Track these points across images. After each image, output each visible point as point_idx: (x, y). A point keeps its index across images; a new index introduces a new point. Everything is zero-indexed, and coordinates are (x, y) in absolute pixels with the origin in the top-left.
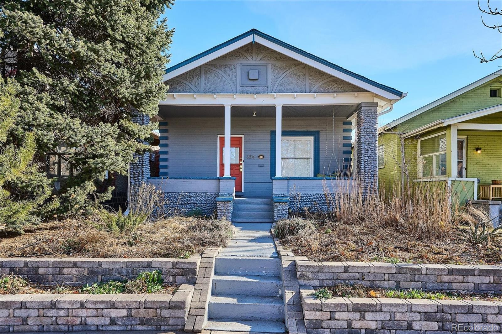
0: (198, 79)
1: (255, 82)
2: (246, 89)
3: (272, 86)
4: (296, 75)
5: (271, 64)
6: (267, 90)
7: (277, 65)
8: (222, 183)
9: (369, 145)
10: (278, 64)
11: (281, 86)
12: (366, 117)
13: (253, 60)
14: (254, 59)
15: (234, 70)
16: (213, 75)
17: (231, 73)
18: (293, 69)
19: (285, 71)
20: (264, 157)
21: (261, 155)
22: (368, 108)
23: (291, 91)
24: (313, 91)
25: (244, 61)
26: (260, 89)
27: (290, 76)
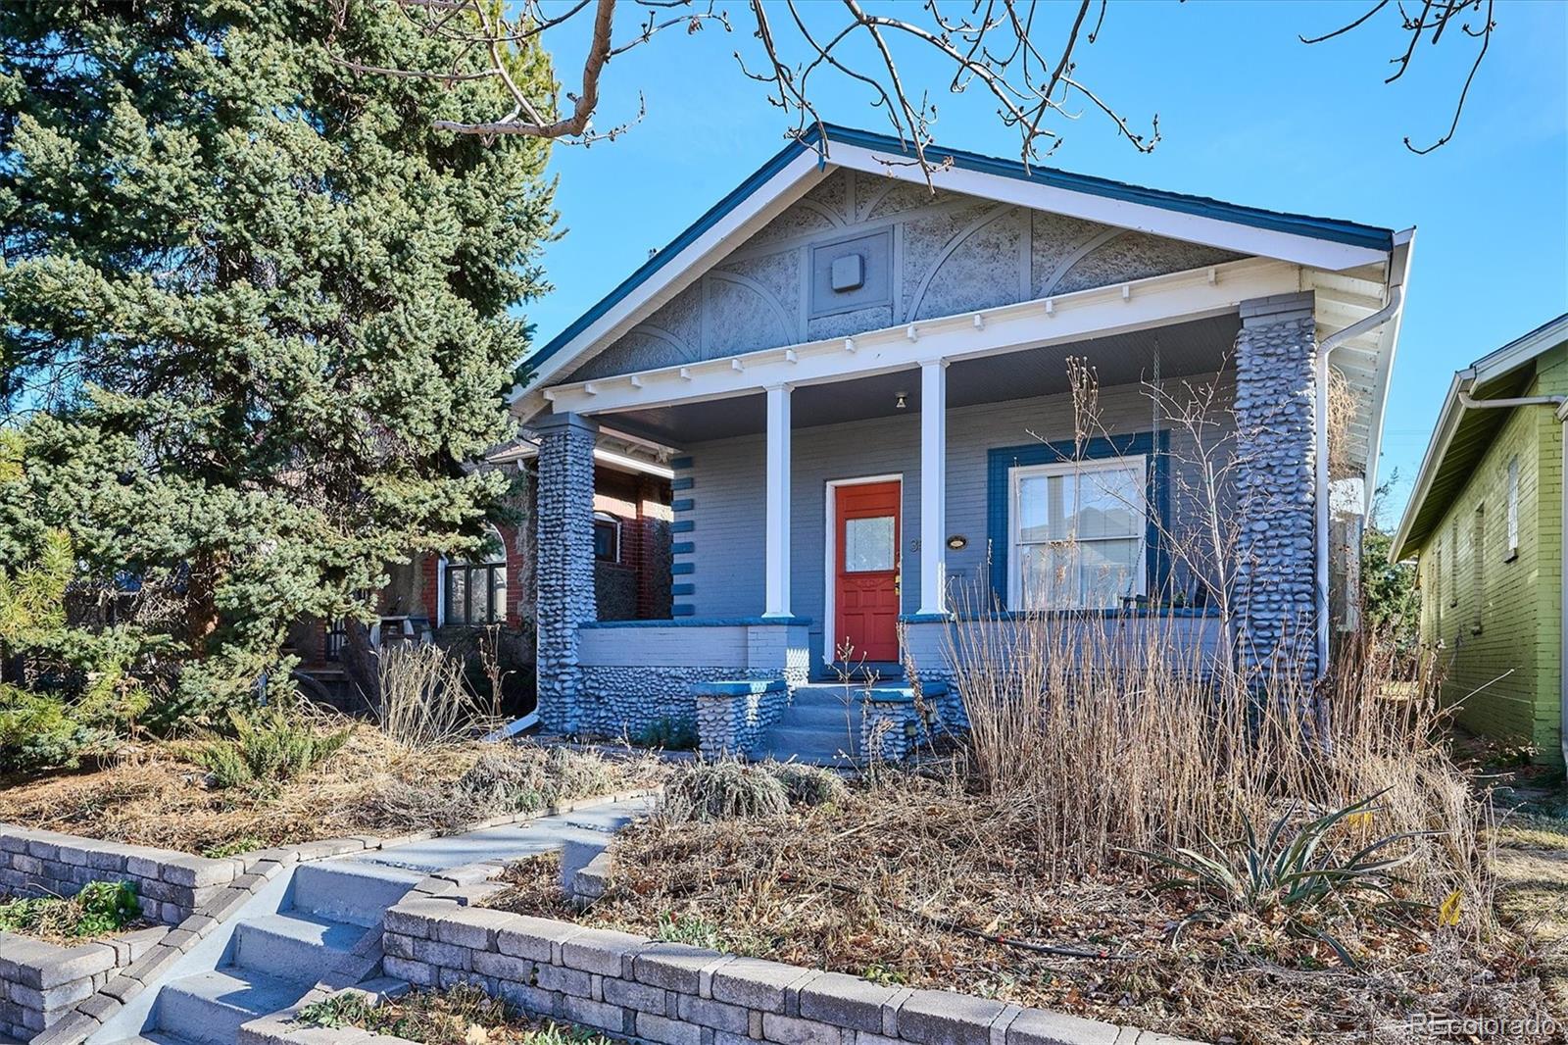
0: (696, 318)
1: (856, 296)
2: (825, 323)
3: (907, 298)
4: (986, 244)
5: (900, 220)
6: (890, 318)
7: (922, 224)
8: (754, 636)
10: (926, 217)
11: (935, 293)
12: (1259, 361)
13: (851, 224)
14: (850, 219)
15: (791, 270)
16: (735, 299)
17: (782, 281)
18: (975, 226)
19: (951, 236)
20: (964, 542)
21: (957, 538)
22: (1271, 320)
23: (970, 306)
24: (1047, 287)
25: (821, 234)
26: (868, 315)
27: (967, 254)
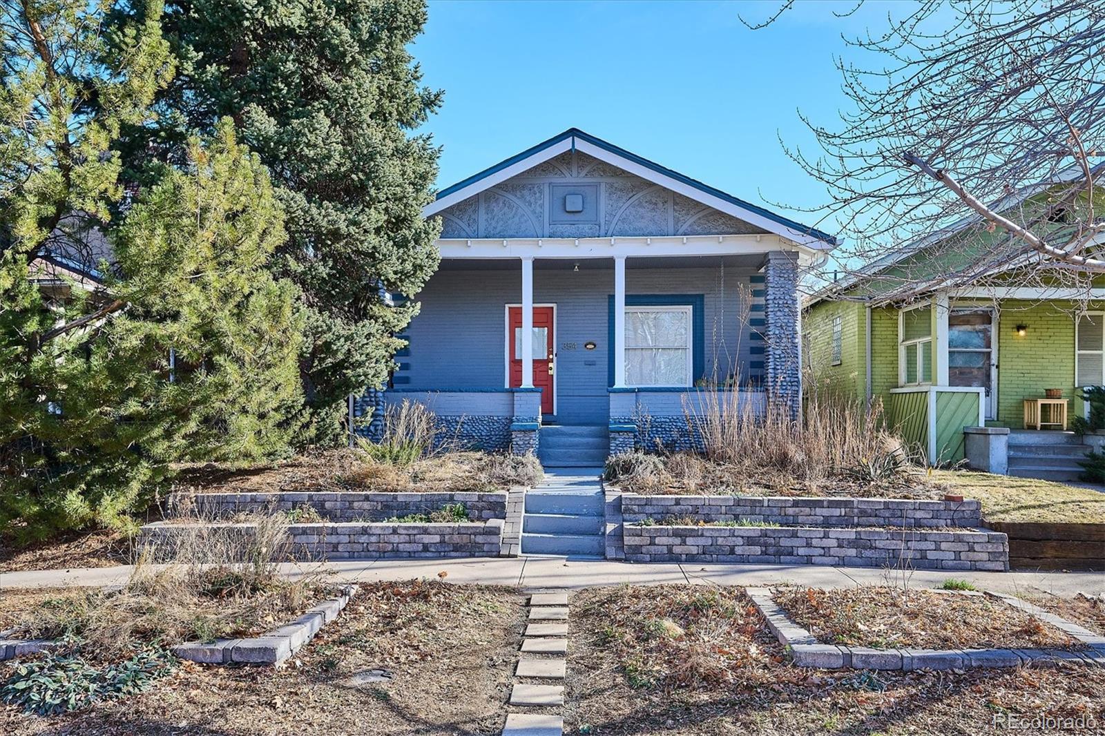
0: (475, 211)
1: (577, 217)
2: (560, 228)
3: (608, 223)
4: (650, 202)
5: (604, 182)
6: (598, 233)
7: (616, 185)
8: (519, 398)
9: (782, 329)
10: (618, 182)
11: (623, 223)
12: (777, 279)
13: (573, 177)
14: (575, 173)
15: (538, 195)
16: (501, 204)
17: (532, 200)
18: (645, 192)
19: (632, 194)
20: (595, 346)
21: (590, 343)
22: (782, 262)
23: (641, 233)
24: (681, 231)
25: (557, 180)
26: (586, 228)
27: (640, 205)
